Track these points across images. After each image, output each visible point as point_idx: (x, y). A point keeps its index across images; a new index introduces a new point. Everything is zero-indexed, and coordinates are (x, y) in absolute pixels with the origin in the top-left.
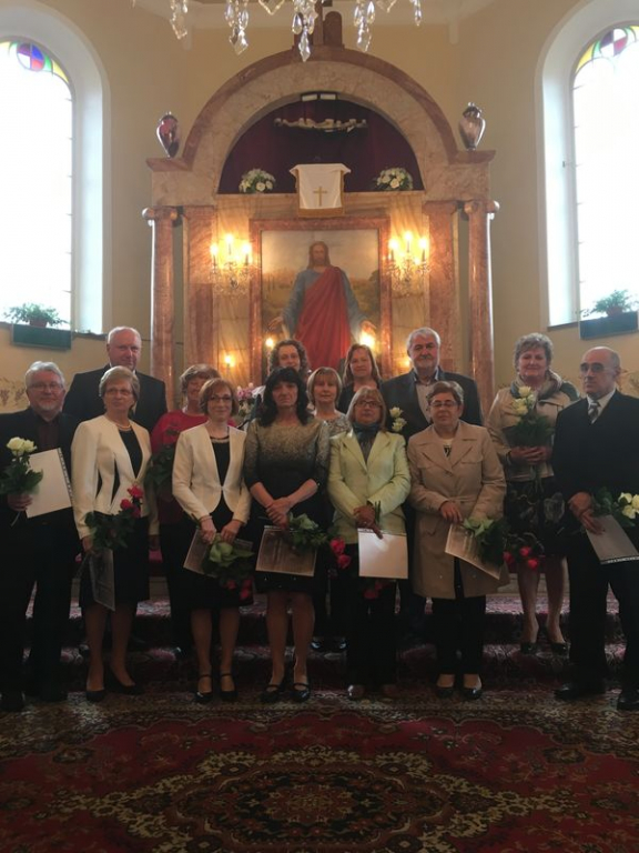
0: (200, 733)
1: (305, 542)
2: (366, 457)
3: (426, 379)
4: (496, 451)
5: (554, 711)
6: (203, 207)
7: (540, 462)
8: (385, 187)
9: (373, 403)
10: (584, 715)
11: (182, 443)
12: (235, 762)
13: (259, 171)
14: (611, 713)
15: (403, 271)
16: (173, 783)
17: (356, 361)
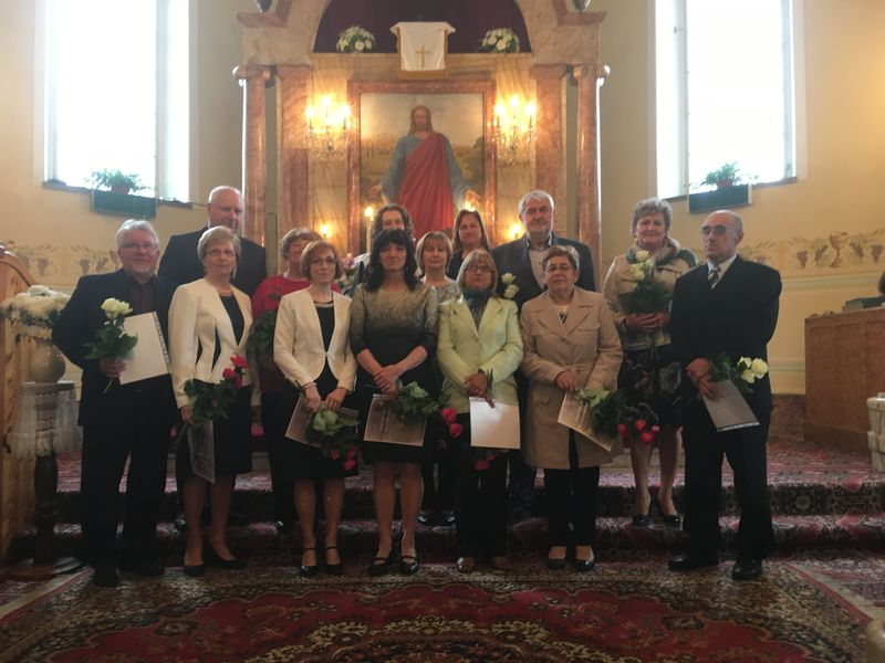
0: (308, 605)
1: (415, 411)
2: (477, 322)
3: (540, 244)
4: (612, 319)
5: (670, 581)
6: (298, 66)
7: (656, 330)
8: (491, 48)
9: (485, 268)
10: (700, 585)
11: (284, 307)
12: (346, 632)
13: (357, 28)
14: (727, 583)
15: (508, 139)
16: (284, 652)
17: (465, 227)
